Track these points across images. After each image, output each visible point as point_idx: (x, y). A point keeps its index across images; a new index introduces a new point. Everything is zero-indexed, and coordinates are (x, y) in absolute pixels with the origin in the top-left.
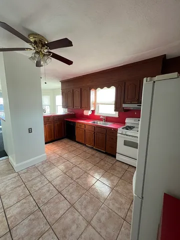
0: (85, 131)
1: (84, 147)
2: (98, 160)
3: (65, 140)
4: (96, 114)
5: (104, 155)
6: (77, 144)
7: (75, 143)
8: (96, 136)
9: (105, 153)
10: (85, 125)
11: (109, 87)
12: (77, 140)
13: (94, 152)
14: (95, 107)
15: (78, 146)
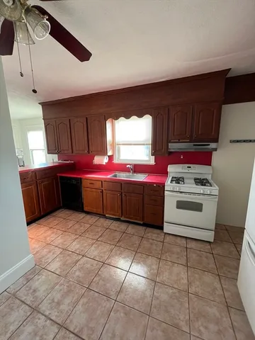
0: (102, 192)
1: (102, 220)
2: (136, 240)
3: (63, 213)
4: (116, 161)
5: (142, 229)
6: (88, 217)
7: (82, 215)
8: (124, 198)
9: (144, 225)
10: (102, 181)
11: (140, 116)
12: (86, 209)
13: (123, 226)
14: (114, 151)
15: (92, 219)
